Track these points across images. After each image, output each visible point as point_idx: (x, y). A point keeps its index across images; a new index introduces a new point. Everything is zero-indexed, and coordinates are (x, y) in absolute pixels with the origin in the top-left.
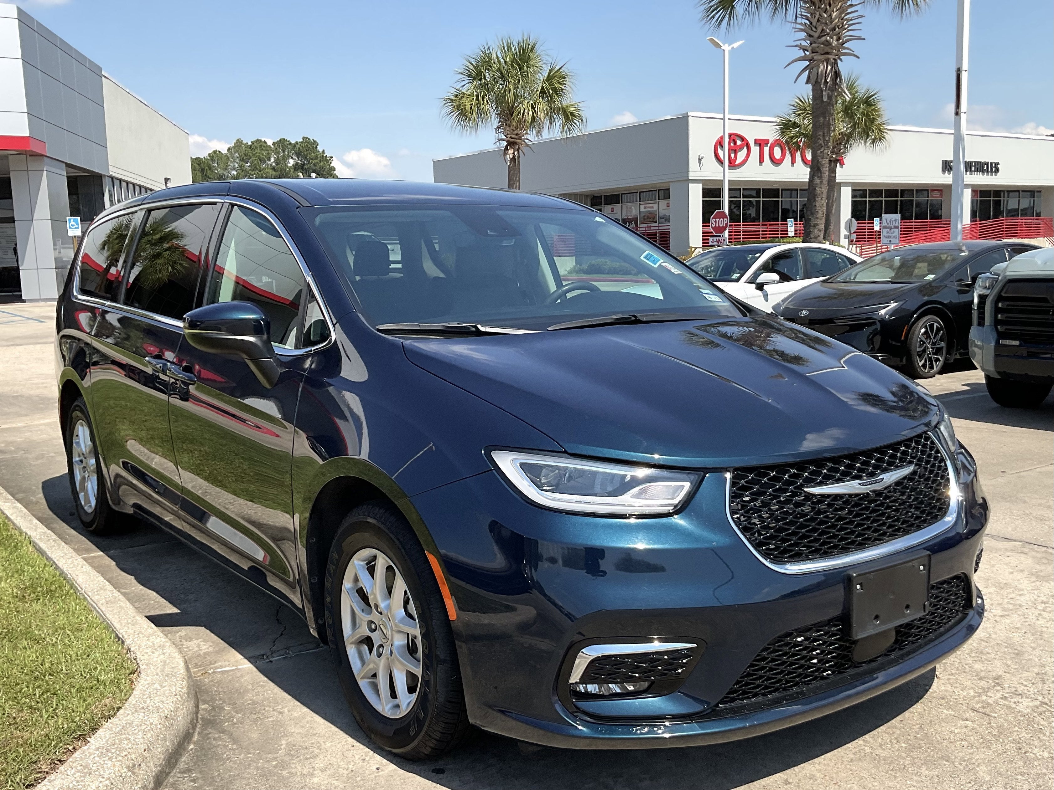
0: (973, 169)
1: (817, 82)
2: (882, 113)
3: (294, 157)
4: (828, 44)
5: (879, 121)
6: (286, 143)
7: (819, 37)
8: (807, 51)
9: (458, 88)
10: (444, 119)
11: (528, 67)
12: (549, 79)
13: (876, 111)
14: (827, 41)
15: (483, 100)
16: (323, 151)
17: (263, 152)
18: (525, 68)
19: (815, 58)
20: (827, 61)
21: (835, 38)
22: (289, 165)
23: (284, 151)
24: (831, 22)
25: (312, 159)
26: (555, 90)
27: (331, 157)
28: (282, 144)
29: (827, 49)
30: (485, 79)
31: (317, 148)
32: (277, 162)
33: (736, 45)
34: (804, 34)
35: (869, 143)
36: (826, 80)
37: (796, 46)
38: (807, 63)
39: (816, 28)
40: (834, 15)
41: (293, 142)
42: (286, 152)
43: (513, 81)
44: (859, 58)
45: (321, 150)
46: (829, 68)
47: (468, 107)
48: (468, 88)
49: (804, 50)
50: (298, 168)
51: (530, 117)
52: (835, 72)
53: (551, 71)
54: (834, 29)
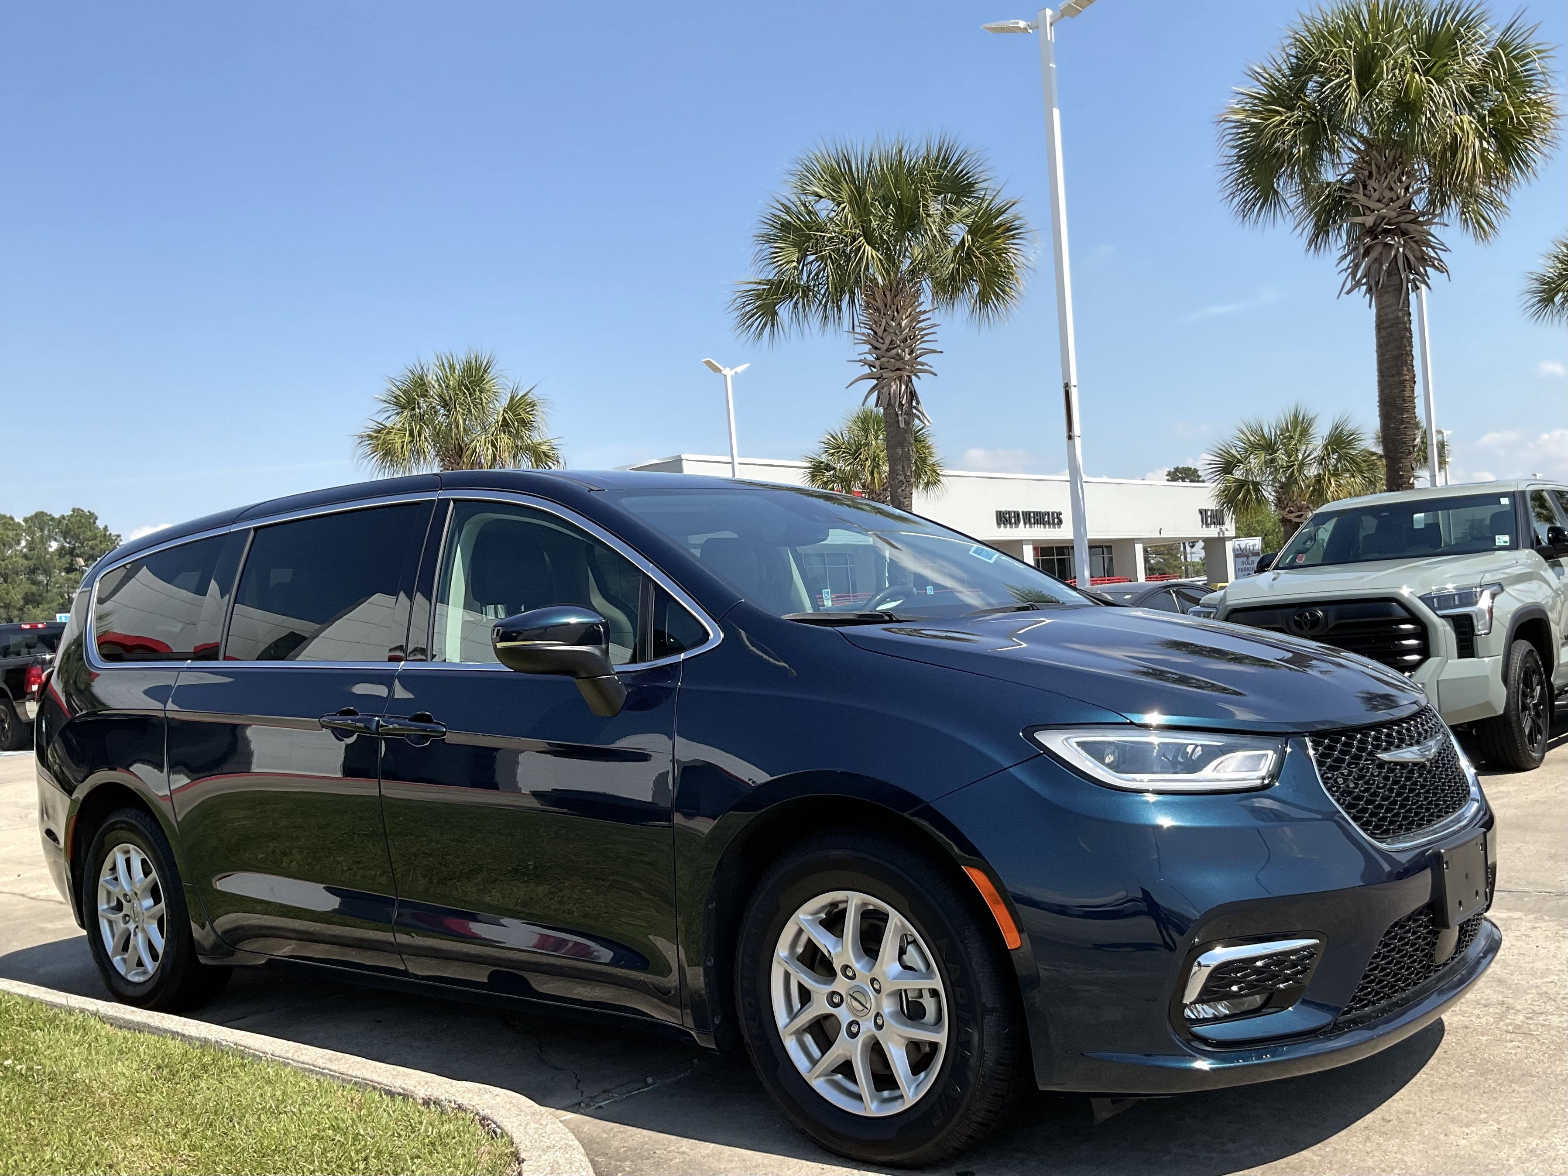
0: (1032, 520)
1: (889, 404)
2: (934, 450)
3: (58, 537)
4: (899, 358)
5: (931, 460)
6: (46, 518)
7: (888, 350)
8: (874, 367)
9: (380, 421)
10: (360, 462)
11: (481, 392)
12: (512, 406)
13: (928, 448)
14: (898, 354)
15: (420, 436)
16: (106, 528)
17: (8, 532)
18: (478, 393)
19: (885, 375)
20: (900, 378)
21: (907, 350)
22: (51, 550)
23: (42, 530)
24: (901, 332)
25: (89, 540)
26: (523, 423)
27: (119, 536)
28: (39, 520)
29: (899, 365)
30: (419, 408)
31: (95, 523)
32: (31, 546)
33: (740, 369)
34: (868, 347)
35: (921, 487)
36: (900, 403)
37: (860, 361)
38: (875, 382)
39: (882, 338)
40: (904, 323)
41: (57, 516)
42: (46, 532)
43: (461, 411)
44: (936, 375)
45: (101, 527)
46: (903, 387)
47: (399, 445)
48: (394, 420)
49: (870, 366)
50: (66, 554)
51: (490, 457)
52: (911, 392)
53: (512, 399)
54: (905, 341)
